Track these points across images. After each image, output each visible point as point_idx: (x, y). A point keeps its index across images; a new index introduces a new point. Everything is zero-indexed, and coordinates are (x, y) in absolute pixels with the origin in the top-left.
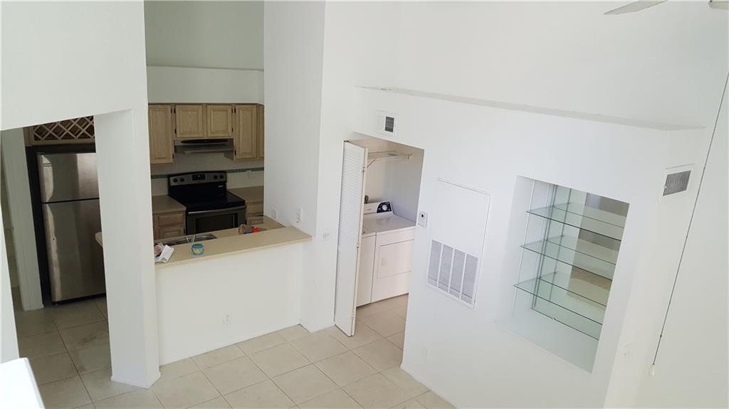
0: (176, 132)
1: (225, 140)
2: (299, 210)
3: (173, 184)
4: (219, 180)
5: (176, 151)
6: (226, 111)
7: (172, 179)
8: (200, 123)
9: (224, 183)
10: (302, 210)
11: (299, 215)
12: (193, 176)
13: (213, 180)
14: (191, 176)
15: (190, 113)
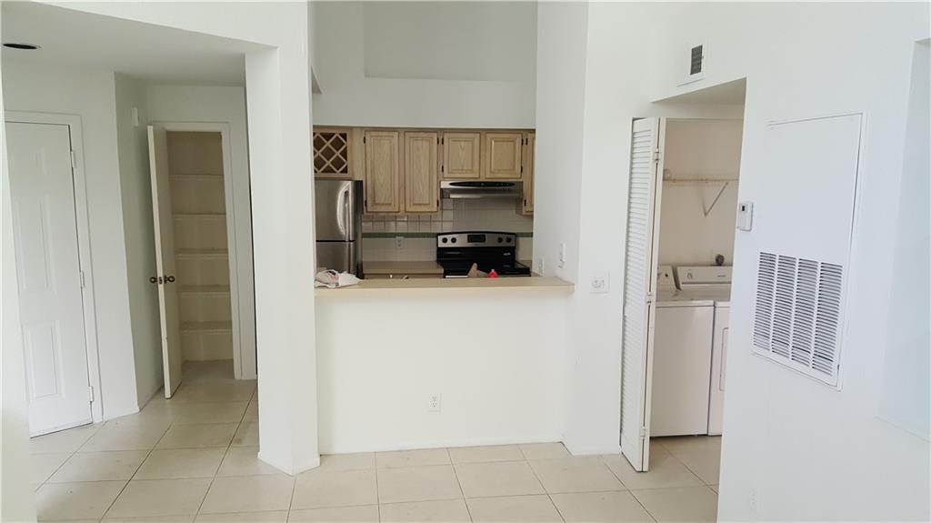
0: (443, 170)
1: (512, 184)
2: (561, 245)
3: (441, 245)
4: (504, 244)
5: (442, 197)
6: (514, 141)
7: (440, 238)
8: (476, 157)
9: (513, 250)
10: (564, 245)
11: (561, 254)
12: (469, 236)
13: (498, 245)
14: (466, 235)
15: (463, 143)
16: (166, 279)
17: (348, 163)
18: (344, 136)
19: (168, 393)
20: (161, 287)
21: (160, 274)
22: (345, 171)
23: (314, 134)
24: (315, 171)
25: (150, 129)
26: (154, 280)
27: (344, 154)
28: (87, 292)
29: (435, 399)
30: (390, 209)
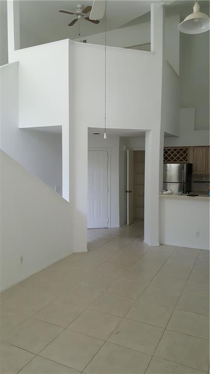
16: (130, 192)
17: (188, 158)
18: (187, 149)
19: (128, 224)
20: (128, 194)
21: (128, 190)
22: (186, 160)
23: (164, 150)
24: (164, 161)
25: (128, 151)
26: (126, 191)
27: (187, 155)
28: (109, 192)
29: (197, 233)
30: (202, 173)
